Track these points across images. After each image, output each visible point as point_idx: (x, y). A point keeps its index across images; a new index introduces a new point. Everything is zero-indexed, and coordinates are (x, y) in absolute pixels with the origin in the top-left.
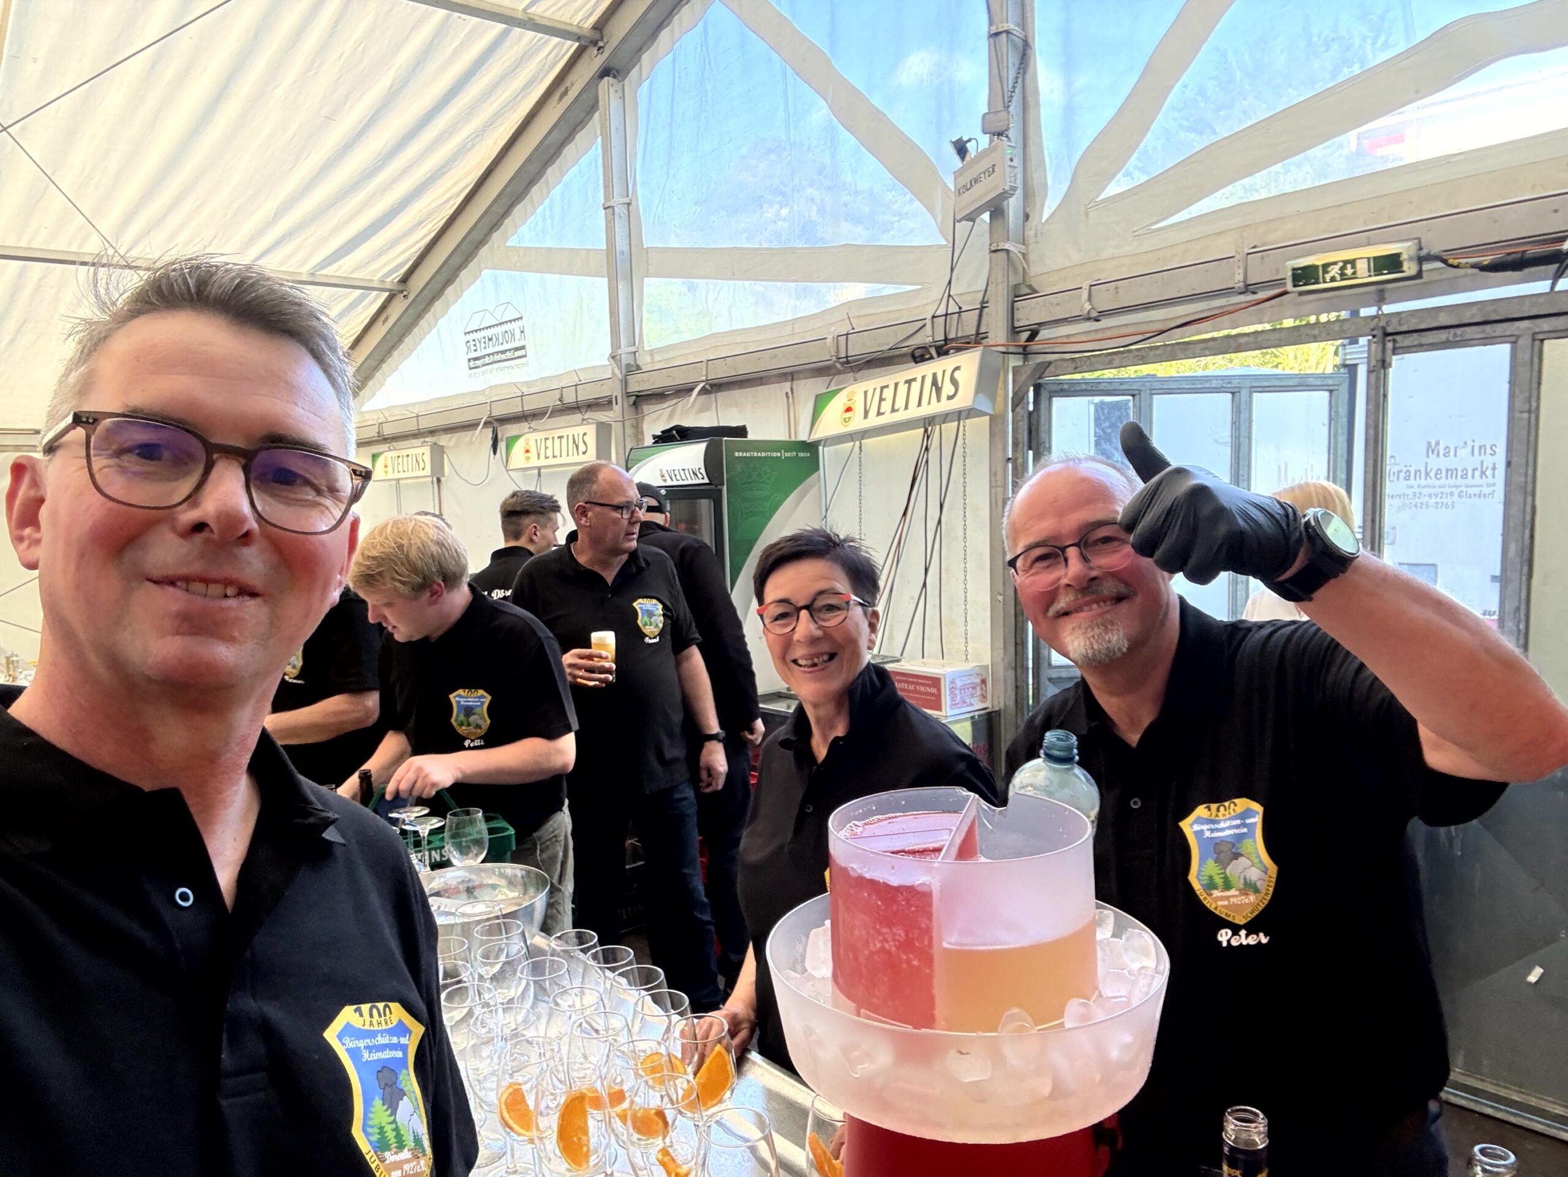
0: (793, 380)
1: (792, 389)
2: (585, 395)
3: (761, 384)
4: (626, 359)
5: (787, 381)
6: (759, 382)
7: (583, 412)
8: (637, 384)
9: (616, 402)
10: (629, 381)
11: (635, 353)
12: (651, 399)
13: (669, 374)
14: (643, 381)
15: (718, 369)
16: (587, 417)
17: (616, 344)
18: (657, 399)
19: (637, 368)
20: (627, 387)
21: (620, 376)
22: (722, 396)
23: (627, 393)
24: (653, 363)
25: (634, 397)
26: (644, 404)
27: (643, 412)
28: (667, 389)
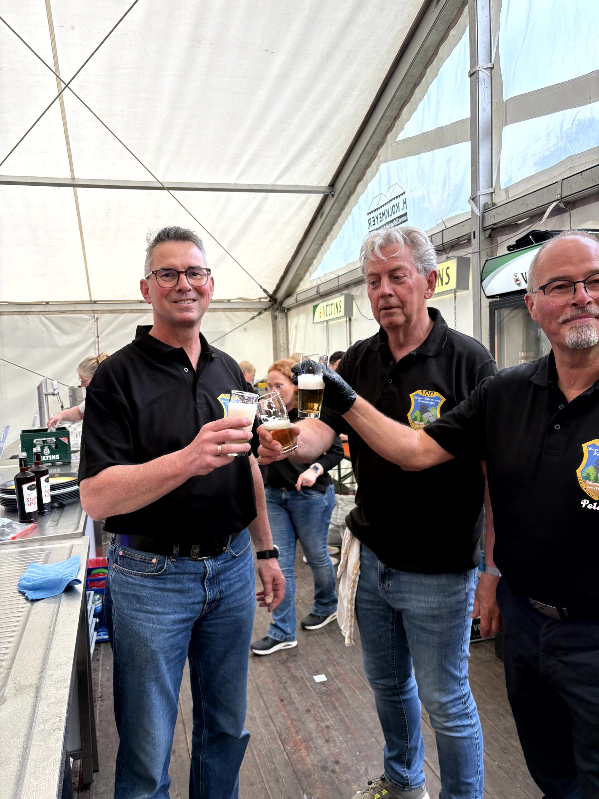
2: (449, 237)
4: (483, 200)
7: (447, 251)
8: (493, 218)
9: (474, 238)
10: (486, 217)
11: (492, 193)
12: (505, 230)
13: (523, 202)
14: (498, 214)
15: (574, 185)
16: (450, 255)
17: (475, 187)
18: (510, 229)
19: (494, 204)
20: (484, 223)
21: (479, 215)
22: (576, 213)
23: (483, 228)
24: (508, 197)
25: (490, 230)
26: (498, 236)
27: (497, 242)
28: (520, 216)
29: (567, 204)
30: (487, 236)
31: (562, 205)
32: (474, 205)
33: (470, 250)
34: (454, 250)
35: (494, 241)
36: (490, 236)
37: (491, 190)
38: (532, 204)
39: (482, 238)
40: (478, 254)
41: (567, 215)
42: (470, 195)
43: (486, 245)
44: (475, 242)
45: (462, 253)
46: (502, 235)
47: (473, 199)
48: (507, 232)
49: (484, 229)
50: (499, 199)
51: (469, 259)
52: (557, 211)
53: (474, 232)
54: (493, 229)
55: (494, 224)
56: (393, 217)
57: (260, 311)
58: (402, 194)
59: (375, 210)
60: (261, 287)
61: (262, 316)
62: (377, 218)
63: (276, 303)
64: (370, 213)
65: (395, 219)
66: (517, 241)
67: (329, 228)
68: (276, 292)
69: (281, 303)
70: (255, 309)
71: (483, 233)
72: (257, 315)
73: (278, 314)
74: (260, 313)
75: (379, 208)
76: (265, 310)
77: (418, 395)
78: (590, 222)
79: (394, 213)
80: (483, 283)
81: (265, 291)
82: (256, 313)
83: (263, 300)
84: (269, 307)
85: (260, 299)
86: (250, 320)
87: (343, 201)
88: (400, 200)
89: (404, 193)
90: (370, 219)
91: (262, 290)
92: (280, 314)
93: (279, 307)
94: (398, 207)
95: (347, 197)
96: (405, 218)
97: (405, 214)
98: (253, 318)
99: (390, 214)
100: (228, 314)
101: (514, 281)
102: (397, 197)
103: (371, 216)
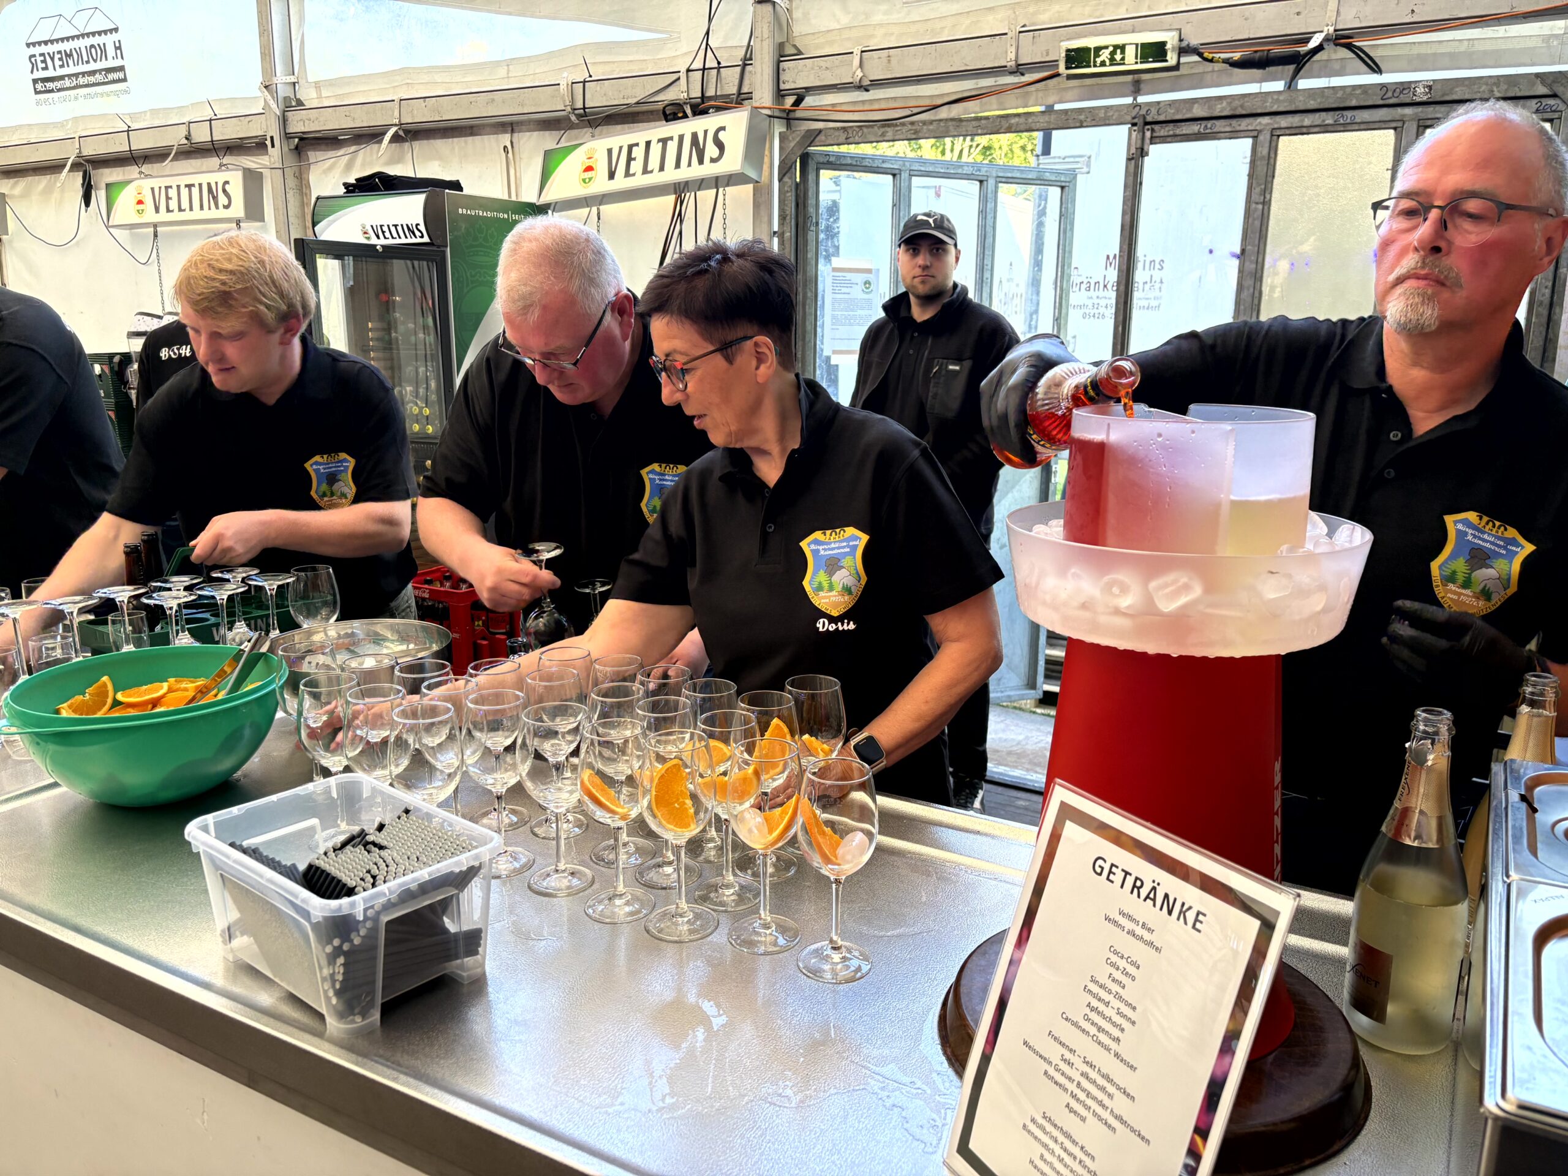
0: (513, 131)
1: (512, 143)
2: (225, 132)
4: (283, 91)
5: (505, 132)
6: (469, 132)
7: (221, 155)
8: (302, 123)
9: (273, 146)
10: (290, 119)
11: (294, 84)
12: (319, 144)
13: (348, 114)
14: (310, 120)
15: (413, 112)
16: (227, 161)
17: (269, 70)
18: (327, 144)
19: (300, 103)
20: (287, 127)
21: (278, 113)
22: (420, 146)
23: (286, 134)
24: (322, 99)
25: (296, 140)
26: (310, 151)
27: (308, 160)
28: (343, 131)
29: (407, 132)
30: (292, 147)
31: (401, 133)
32: (269, 97)
33: (264, 162)
34: (231, 154)
35: (304, 157)
36: (297, 148)
37: (293, 79)
38: (362, 120)
39: (286, 149)
40: (280, 171)
41: (407, 145)
42: (261, 79)
43: (291, 161)
44: (274, 153)
46: (315, 150)
47: (266, 87)
48: (323, 147)
49: (288, 136)
50: (308, 96)
51: (261, 176)
53: (272, 138)
54: (301, 139)
55: (303, 133)
56: (92, 66)
58: (111, 31)
59: (46, 43)
62: (52, 59)
64: (34, 44)
65: (100, 71)
66: (358, 180)
75: (57, 41)
78: (438, 163)
79: (94, 60)
80: (316, 228)
88: (109, 40)
89: (116, 30)
90: (34, 56)
94: (104, 51)
96: (121, 75)
99: (85, 58)
101: (361, 233)
102: (99, 33)
103: (37, 50)
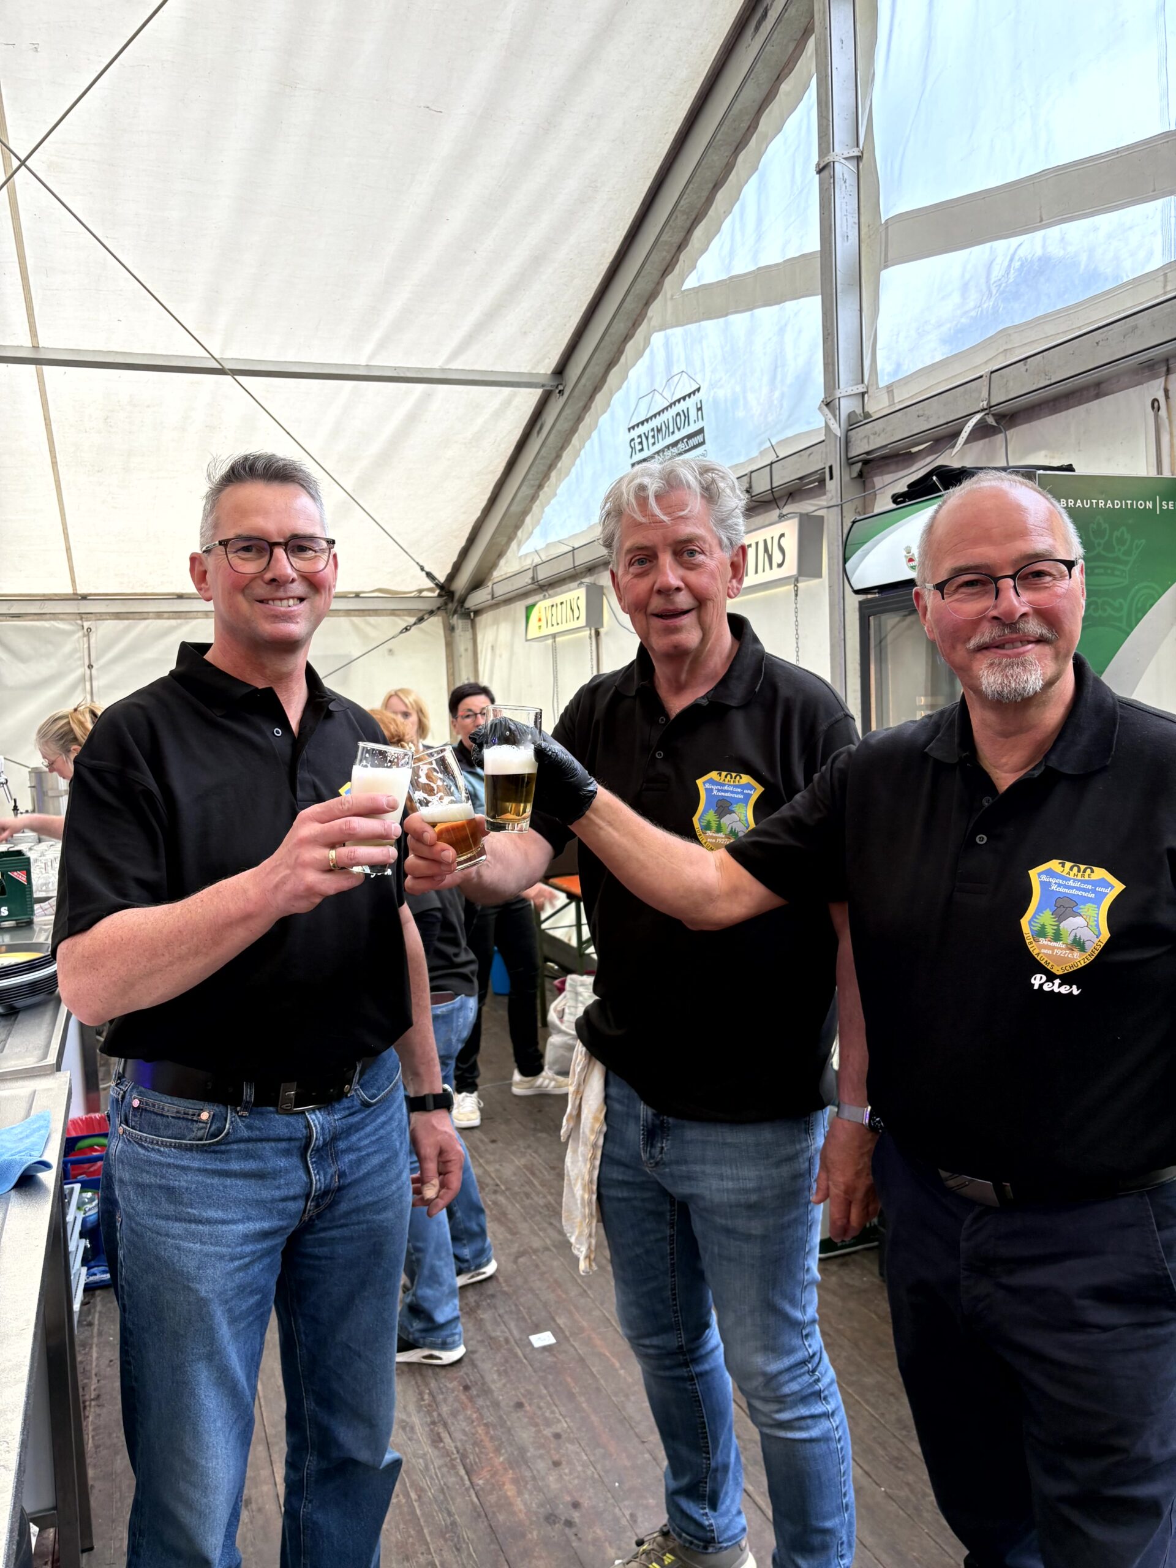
0: (1168, 372)
1: (1166, 391)
3: (1098, 396)
4: (846, 407)
5: (1155, 377)
6: (1093, 392)
7: (781, 504)
8: (866, 441)
9: (831, 478)
10: (853, 440)
11: (863, 394)
12: (887, 465)
13: (921, 413)
14: (875, 434)
15: (1011, 384)
16: (785, 511)
17: (832, 383)
18: (897, 463)
19: (867, 415)
20: (849, 450)
21: (839, 435)
22: (1016, 435)
23: (848, 459)
24: (892, 404)
25: (860, 464)
26: (876, 475)
27: (874, 488)
28: (915, 439)
29: (999, 417)
30: (855, 474)
31: (991, 420)
32: (830, 416)
33: (822, 501)
34: (793, 502)
35: (868, 485)
36: (861, 475)
37: (861, 389)
38: (937, 416)
39: (846, 478)
40: (837, 510)
41: (1001, 436)
42: (823, 396)
43: (853, 493)
44: (832, 486)
45: (807, 506)
46: (882, 474)
47: (827, 405)
48: (893, 467)
49: (850, 462)
50: (877, 406)
51: (821, 519)
52: (983, 431)
53: (831, 468)
54: (866, 462)
55: (868, 453)
56: (678, 436)
57: (420, 615)
58: (694, 393)
59: (642, 423)
60: (422, 569)
61: (423, 625)
62: (647, 438)
63: (452, 601)
64: (633, 427)
65: (682, 439)
66: (909, 486)
67: (554, 455)
68: (451, 577)
69: (462, 601)
70: (409, 612)
71: (848, 469)
72: (415, 624)
73: (455, 620)
74: (421, 620)
75: (651, 418)
76: (431, 613)
77: (711, 781)
78: (1043, 453)
79: (679, 429)
80: (847, 565)
81: (429, 575)
82: (413, 620)
83: (425, 594)
84: (439, 608)
85: (421, 591)
86: (401, 632)
87: (581, 404)
88: (690, 403)
89: (698, 390)
90: (633, 440)
91: (424, 574)
92: (460, 621)
93: (459, 609)
94: (687, 417)
95: (589, 395)
96: (700, 438)
97: (701, 431)
98: (407, 629)
99: (671, 430)
100: (356, 620)
101: (905, 560)
102: (684, 398)
103: (634, 434)
